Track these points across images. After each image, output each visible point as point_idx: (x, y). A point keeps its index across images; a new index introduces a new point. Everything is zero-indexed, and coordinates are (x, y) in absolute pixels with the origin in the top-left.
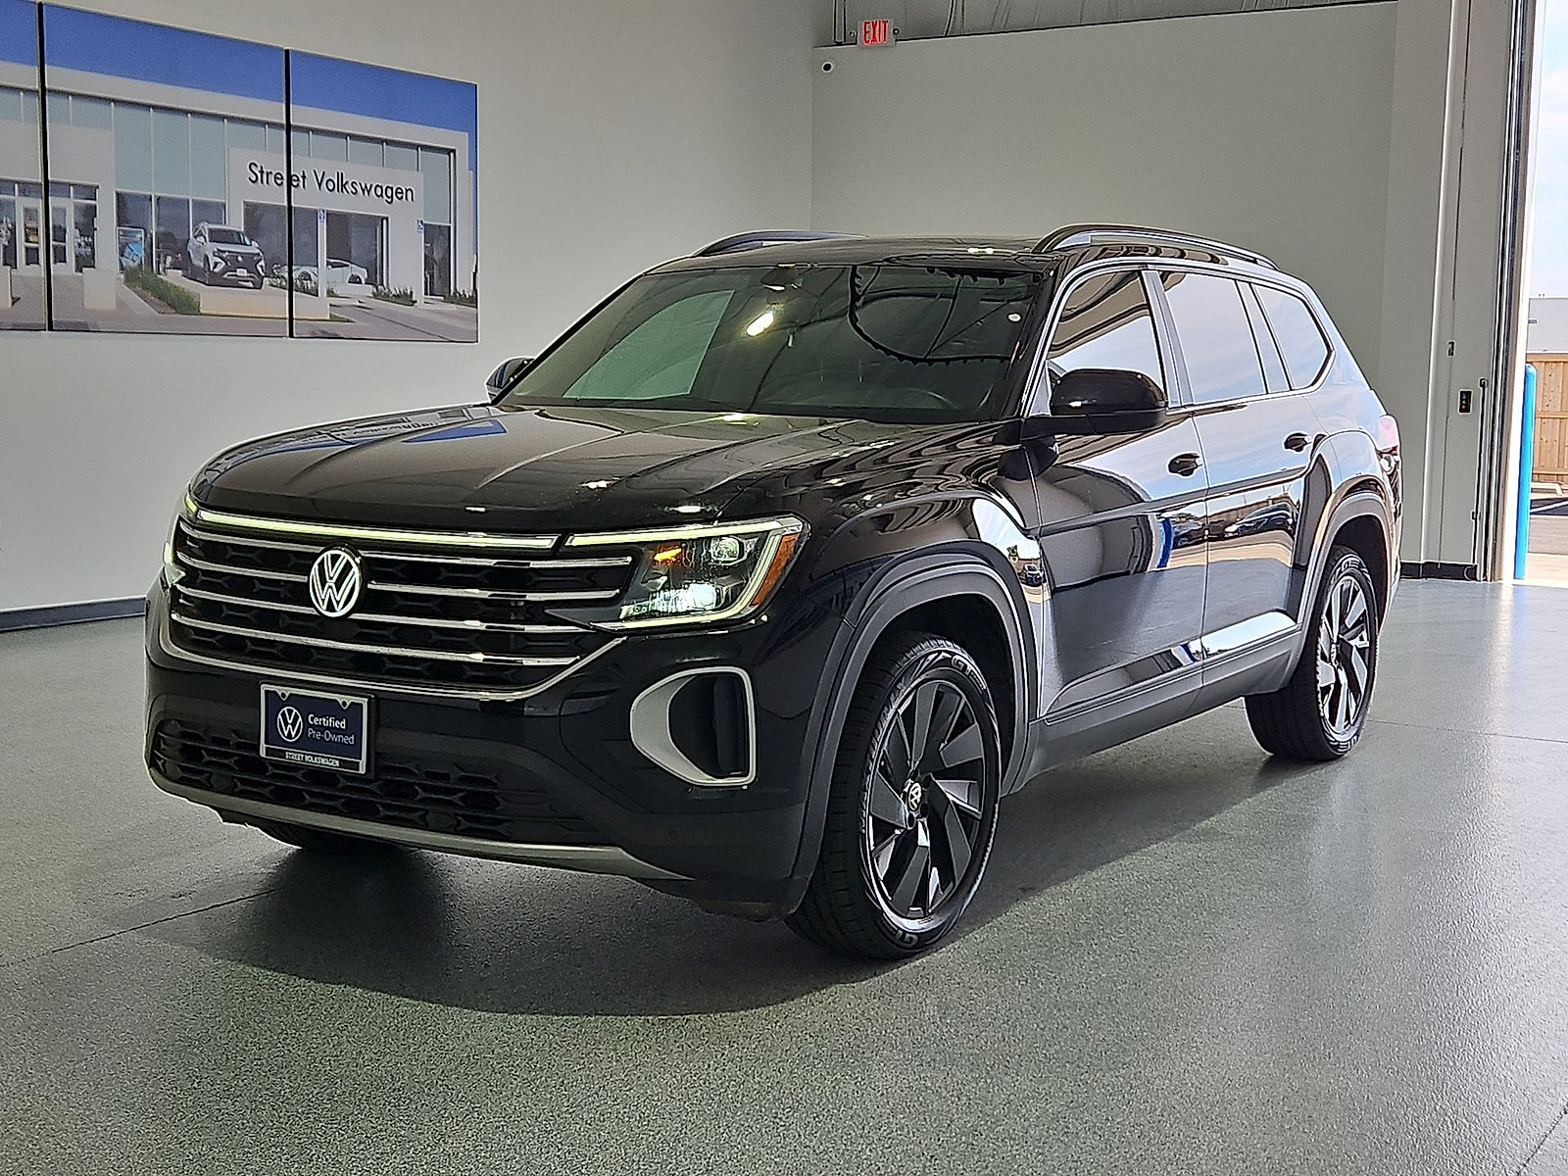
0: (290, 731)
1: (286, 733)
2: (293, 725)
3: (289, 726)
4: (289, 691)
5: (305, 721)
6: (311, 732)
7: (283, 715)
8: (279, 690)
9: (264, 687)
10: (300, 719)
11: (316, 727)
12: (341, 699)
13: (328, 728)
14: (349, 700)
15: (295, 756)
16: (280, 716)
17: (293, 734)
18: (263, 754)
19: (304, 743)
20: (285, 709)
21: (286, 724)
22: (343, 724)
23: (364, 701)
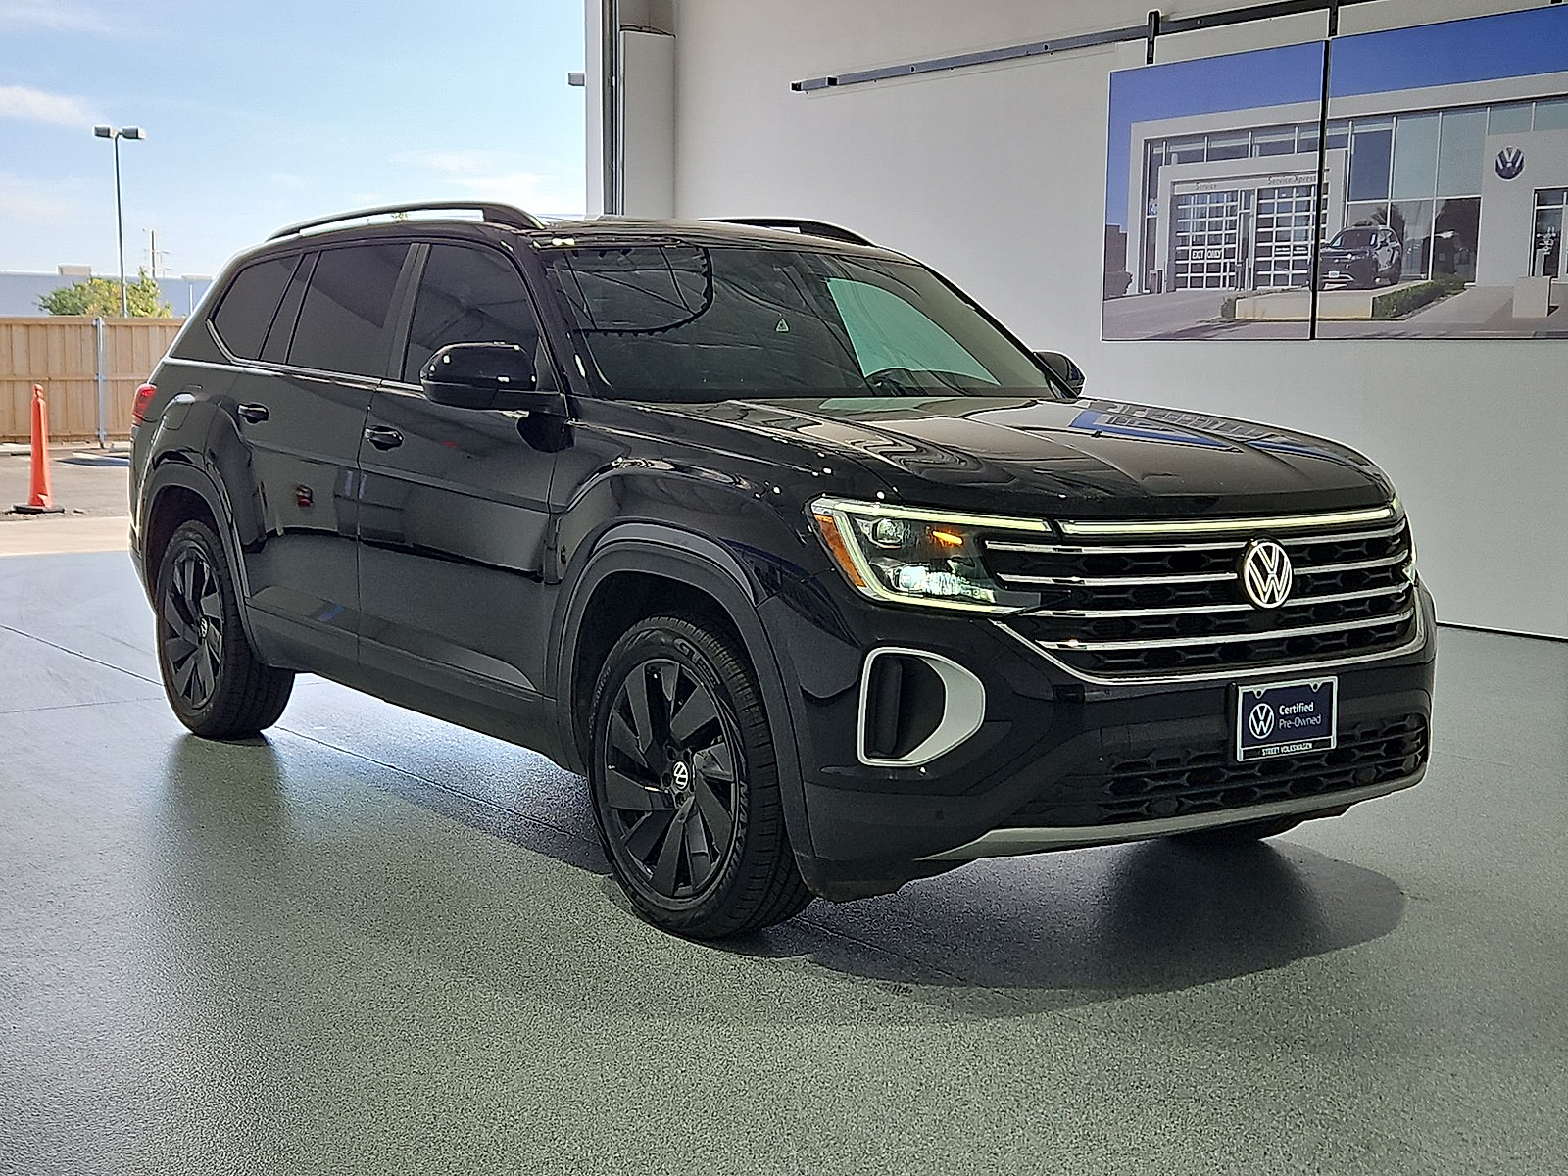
0: (1262, 728)
1: (1258, 731)
2: (1265, 721)
3: (1262, 723)
4: (1263, 688)
5: (1276, 713)
6: (1282, 723)
7: (1256, 714)
8: (1255, 689)
9: (1242, 690)
10: (1272, 713)
11: (1284, 717)
12: (1312, 682)
13: (1297, 715)
14: (1319, 681)
15: (1270, 751)
16: (1252, 716)
17: (1265, 730)
18: (1240, 758)
19: (1278, 735)
20: (1257, 707)
21: (1258, 721)
22: (1310, 707)
23: (1334, 680)
